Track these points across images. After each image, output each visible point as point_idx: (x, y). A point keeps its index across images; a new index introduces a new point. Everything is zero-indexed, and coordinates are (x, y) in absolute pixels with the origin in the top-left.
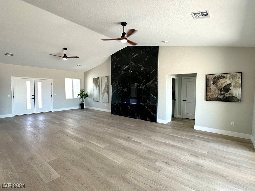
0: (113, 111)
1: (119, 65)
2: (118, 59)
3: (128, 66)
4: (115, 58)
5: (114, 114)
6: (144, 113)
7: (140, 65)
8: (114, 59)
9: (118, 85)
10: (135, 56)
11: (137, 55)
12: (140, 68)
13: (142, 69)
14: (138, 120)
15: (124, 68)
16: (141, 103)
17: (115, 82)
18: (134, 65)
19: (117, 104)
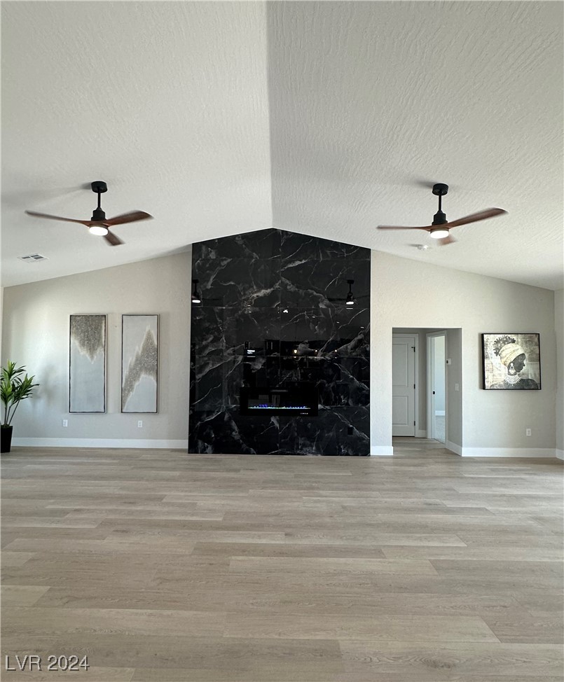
0: (200, 443)
1: (233, 283)
2: (225, 262)
3: (269, 291)
4: (213, 256)
5: (203, 452)
6: (331, 434)
7: (315, 293)
8: (207, 260)
9: (227, 348)
10: (298, 263)
11: (303, 262)
12: (316, 301)
13: (322, 306)
14: (310, 456)
15: (255, 295)
16: (320, 406)
17: (211, 339)
18: (292, 290)
19: (223, 414)
